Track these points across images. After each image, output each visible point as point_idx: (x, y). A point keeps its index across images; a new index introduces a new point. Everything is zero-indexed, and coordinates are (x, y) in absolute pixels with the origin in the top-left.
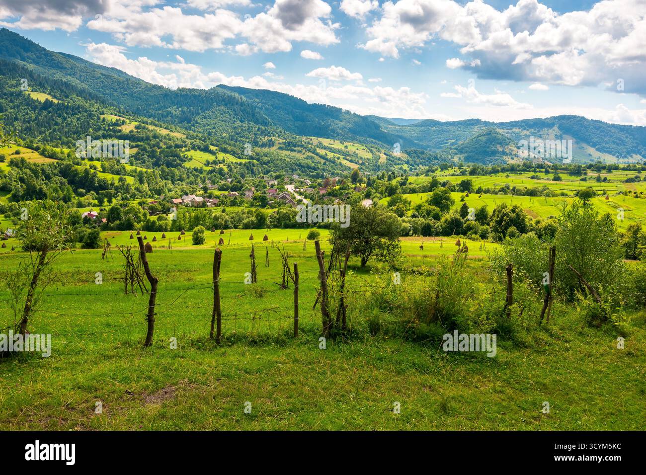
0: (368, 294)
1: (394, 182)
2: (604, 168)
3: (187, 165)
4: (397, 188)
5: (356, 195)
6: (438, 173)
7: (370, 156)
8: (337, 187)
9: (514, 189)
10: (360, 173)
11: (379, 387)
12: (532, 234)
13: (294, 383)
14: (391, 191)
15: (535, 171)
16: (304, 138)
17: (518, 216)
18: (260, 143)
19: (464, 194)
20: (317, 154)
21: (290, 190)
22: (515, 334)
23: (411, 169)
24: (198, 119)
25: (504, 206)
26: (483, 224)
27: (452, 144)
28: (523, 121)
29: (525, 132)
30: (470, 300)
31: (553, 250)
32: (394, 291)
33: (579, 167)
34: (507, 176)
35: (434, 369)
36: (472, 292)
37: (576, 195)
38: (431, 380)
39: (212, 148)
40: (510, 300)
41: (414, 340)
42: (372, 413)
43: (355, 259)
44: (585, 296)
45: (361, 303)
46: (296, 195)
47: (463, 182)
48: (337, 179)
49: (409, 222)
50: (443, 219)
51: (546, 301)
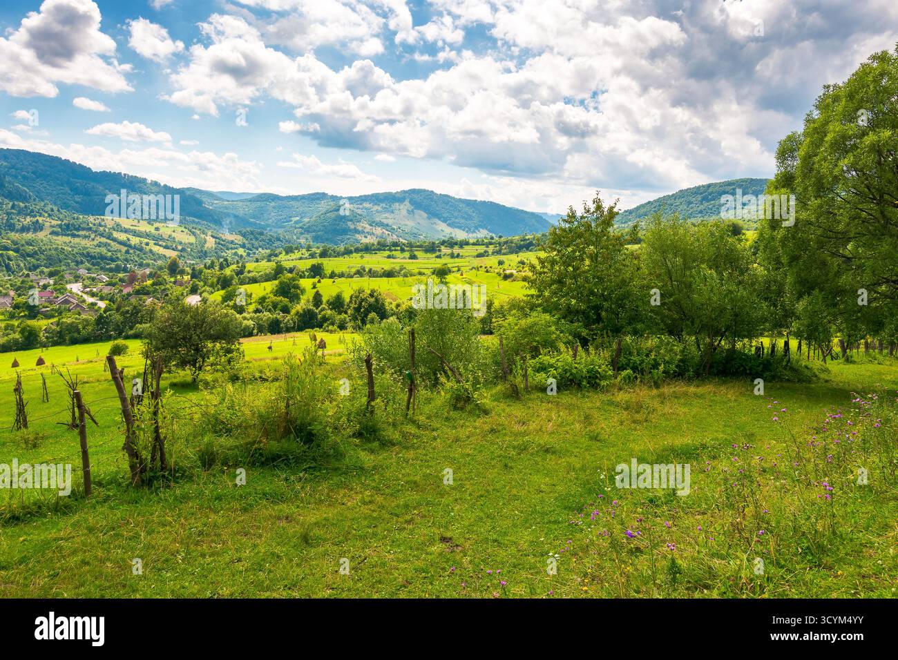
0: (196, 416)
1: (228, 272)
2: (456, 244)
4: (232, 278)
5: (178, 290)
6: (283, 257)
7: (192, 239)
8: (149, 282)
9: (370, 270)
10: (181, 263)
11: (218, 535)
12: (392, 319)
14: (225, 283)
15: (391, 250)
16: (91, 219)
17: (377, 300)
18: (18, 227)
19: (316, 280)
20: (115, 240)
21: (75, 290)
22: (381, 432)
23: (248, 255)
25: (361, 291)
26: (340, 313)
27: (296, 222)
29: (376, 208)
30: (327, 403)
31: (412, 333)
32: (231, 407)
33: (433, 243)
34: (362, 257)
35: (290, 494)
36: (329, 393)
37: (433, 273)
38: (285, 508)
40: (372, 396)
41: (263, 464)
42: (210, 572)
43: (182, 373)
44: (448, 377)
45: (188, 429)
46: (85, 297)
47: (313, 266)
48: (148, 271)
49: (252, 319)
50: (293, 312)
51: (411, 390)
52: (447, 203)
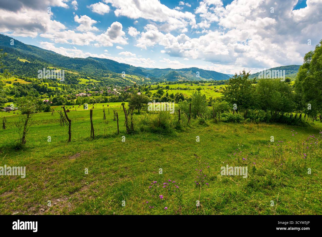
0: (140, 120)
1: (147, 87)
2: (203, 82)
3: (80, 83)
4: (148, 89)
5: (136, 91)
6: (159, 84)
7: (139, 79)
8: (130, 89)
9: (181, 88)
10: (137, 85)
11: (144, 146)
12: (185, 101)
13: (119, 148)
14: (146, 90)
15: (186, 83)
16: (118, 74)
17: (182, 96)
18: (104, 76)
19: (167, 90)
20: (123, 79)
21: (115, 90)
22: (181, 128)
23: (152, 83)
24: (83, 68)
25: (178, 93)
26: (172, 99)
27: (163, 75)
28: (182, 69)
29: (183, 72)
30: (169, 120)
31: (190, 104)
32: (147, 119)
33: (197, 82)
34: (179, 85)
35: (159, 140)
36: (169, 118)
37: (197, 90)
38: (159, 143)
39: (88, 77)
40: (179, 119)
41: (154, 132)
42: (142, 154)
43: (136, 110)
44: (199, 116)
45: (138, 123)
46: (117, 92)
47: (167, 86)
48: (130, 86)
49: (152, 99)
50: (161, 97)
51: (189, 119)
52: (202, 71)
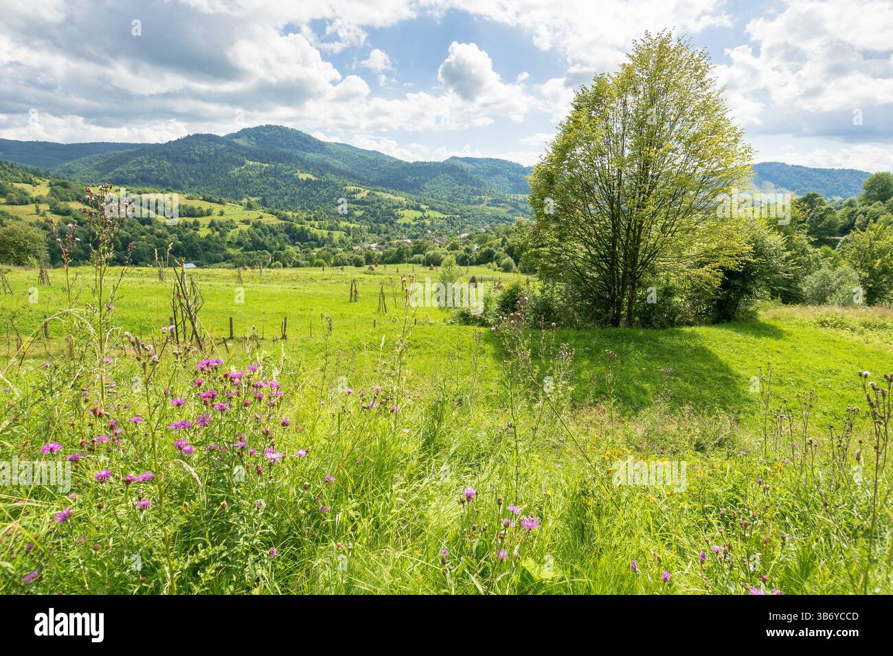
3: (399, 221)
24: (426, 185)
39: (423, 207)
